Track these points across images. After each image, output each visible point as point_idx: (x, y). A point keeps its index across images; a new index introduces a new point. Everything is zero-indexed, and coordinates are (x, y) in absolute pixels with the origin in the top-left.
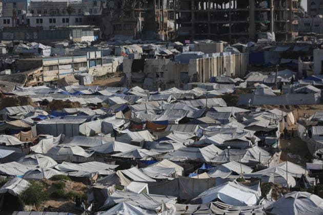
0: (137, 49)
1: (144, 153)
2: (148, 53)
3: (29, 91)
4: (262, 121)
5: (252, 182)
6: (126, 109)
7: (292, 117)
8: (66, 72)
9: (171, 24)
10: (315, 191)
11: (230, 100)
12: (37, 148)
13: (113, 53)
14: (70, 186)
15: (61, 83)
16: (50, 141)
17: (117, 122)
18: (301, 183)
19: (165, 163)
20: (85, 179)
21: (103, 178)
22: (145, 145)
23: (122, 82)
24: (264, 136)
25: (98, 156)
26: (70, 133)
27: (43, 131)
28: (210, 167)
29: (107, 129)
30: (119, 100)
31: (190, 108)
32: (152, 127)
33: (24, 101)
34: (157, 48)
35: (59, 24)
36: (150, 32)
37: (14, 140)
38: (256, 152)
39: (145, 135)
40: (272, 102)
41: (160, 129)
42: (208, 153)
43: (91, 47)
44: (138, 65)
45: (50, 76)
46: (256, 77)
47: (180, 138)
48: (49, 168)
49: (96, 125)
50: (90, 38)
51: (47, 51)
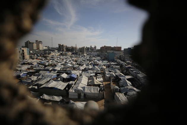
0: (61, 52)
1: (61, 62)
2: (63, 53)
3: (50, 56)
4: (73, 59)
5: (71, 64)
6: (60, 58)
7: (76, 59)
8: (54, 54)
9: (65, 50)
10: (77, 64)
11: (70, 57)
12: (50, 61)
13: (59, 52)
14: (52, 65)
15: (53, 55)
16: (51, 60)
17: (59, 59)
18: (76, 64)
19: (63, 62)
20: (54, 64)
21: (56, 64)
22: (61, 61)
23: (60, 55)
24: (73, 60)
25: (56, 62)
26: (54, 60)
27: (51, 59)
28: (67, 63)
29: (57, 59)
30: (59, 57)
31: (66, 58)
32: (62, 59)
33: (49, 57)
34: (63, 52)
35: (54, 50)
36: (63, 51)
37: (47, 60)
38: (72, 61)
39: (61, 60)
40: (74, 57)
41: (63, 59)
42: (67, 62)
43: (57, 52)
44: (61, 54)
45: (52, 54)
46: (73, 55)
47: (65, 60)
48: (51, 63)
49: (56, 59)
50: (57, 51)
51: (52, 52)
